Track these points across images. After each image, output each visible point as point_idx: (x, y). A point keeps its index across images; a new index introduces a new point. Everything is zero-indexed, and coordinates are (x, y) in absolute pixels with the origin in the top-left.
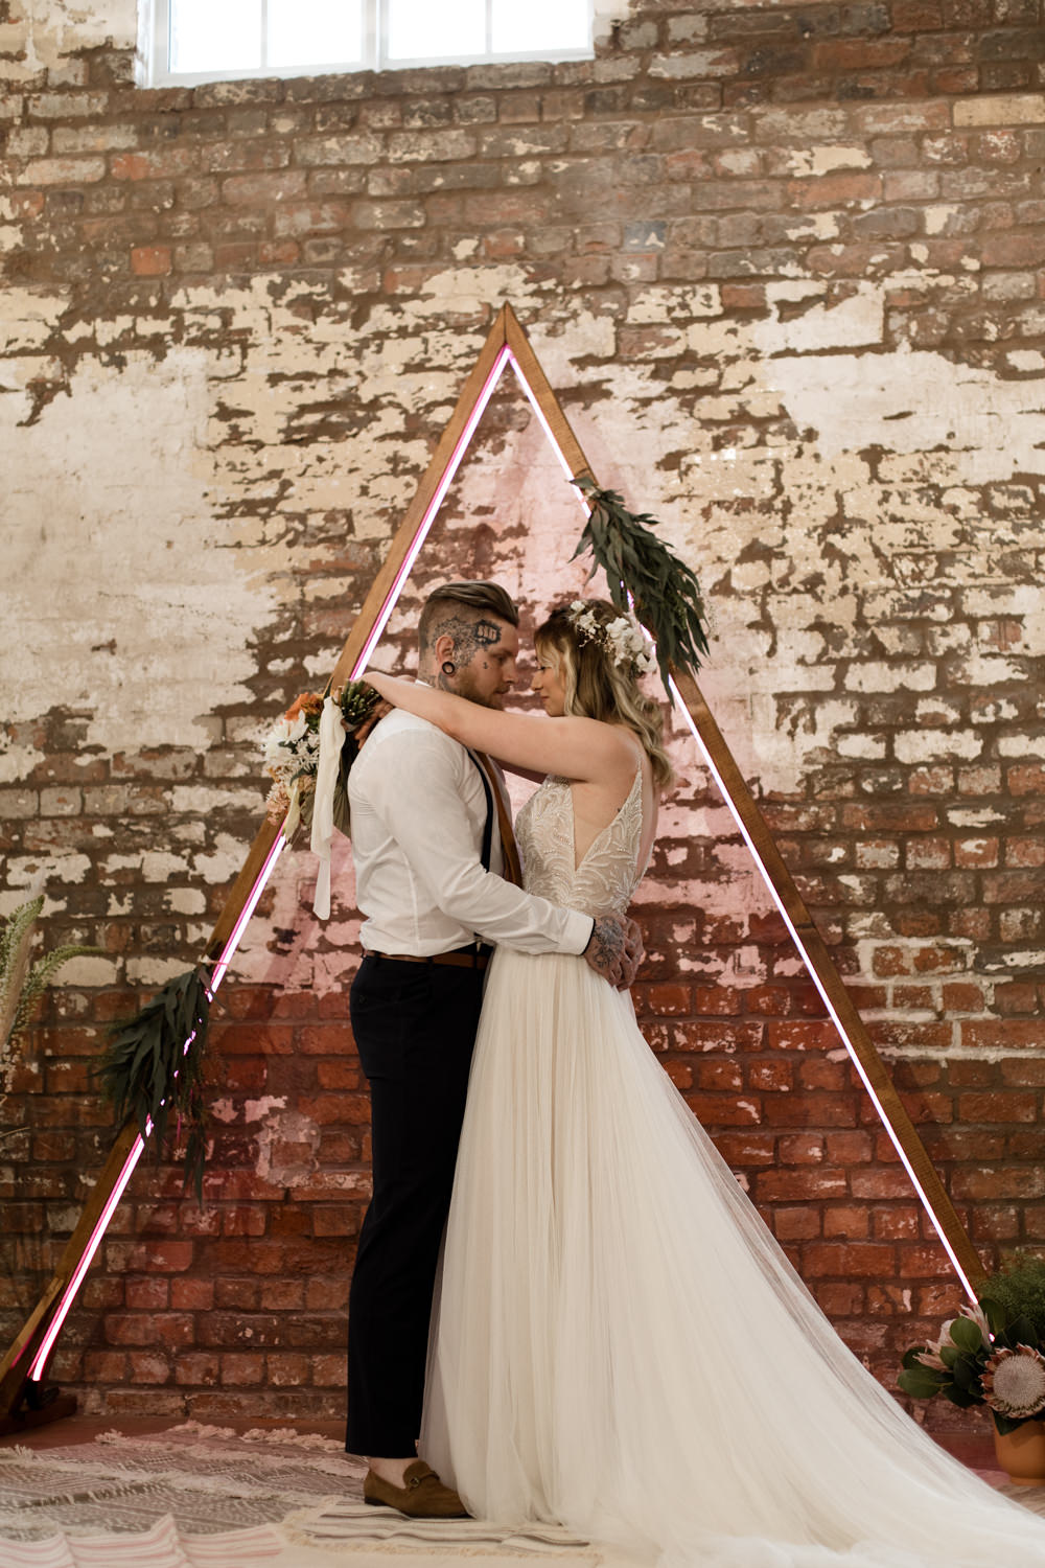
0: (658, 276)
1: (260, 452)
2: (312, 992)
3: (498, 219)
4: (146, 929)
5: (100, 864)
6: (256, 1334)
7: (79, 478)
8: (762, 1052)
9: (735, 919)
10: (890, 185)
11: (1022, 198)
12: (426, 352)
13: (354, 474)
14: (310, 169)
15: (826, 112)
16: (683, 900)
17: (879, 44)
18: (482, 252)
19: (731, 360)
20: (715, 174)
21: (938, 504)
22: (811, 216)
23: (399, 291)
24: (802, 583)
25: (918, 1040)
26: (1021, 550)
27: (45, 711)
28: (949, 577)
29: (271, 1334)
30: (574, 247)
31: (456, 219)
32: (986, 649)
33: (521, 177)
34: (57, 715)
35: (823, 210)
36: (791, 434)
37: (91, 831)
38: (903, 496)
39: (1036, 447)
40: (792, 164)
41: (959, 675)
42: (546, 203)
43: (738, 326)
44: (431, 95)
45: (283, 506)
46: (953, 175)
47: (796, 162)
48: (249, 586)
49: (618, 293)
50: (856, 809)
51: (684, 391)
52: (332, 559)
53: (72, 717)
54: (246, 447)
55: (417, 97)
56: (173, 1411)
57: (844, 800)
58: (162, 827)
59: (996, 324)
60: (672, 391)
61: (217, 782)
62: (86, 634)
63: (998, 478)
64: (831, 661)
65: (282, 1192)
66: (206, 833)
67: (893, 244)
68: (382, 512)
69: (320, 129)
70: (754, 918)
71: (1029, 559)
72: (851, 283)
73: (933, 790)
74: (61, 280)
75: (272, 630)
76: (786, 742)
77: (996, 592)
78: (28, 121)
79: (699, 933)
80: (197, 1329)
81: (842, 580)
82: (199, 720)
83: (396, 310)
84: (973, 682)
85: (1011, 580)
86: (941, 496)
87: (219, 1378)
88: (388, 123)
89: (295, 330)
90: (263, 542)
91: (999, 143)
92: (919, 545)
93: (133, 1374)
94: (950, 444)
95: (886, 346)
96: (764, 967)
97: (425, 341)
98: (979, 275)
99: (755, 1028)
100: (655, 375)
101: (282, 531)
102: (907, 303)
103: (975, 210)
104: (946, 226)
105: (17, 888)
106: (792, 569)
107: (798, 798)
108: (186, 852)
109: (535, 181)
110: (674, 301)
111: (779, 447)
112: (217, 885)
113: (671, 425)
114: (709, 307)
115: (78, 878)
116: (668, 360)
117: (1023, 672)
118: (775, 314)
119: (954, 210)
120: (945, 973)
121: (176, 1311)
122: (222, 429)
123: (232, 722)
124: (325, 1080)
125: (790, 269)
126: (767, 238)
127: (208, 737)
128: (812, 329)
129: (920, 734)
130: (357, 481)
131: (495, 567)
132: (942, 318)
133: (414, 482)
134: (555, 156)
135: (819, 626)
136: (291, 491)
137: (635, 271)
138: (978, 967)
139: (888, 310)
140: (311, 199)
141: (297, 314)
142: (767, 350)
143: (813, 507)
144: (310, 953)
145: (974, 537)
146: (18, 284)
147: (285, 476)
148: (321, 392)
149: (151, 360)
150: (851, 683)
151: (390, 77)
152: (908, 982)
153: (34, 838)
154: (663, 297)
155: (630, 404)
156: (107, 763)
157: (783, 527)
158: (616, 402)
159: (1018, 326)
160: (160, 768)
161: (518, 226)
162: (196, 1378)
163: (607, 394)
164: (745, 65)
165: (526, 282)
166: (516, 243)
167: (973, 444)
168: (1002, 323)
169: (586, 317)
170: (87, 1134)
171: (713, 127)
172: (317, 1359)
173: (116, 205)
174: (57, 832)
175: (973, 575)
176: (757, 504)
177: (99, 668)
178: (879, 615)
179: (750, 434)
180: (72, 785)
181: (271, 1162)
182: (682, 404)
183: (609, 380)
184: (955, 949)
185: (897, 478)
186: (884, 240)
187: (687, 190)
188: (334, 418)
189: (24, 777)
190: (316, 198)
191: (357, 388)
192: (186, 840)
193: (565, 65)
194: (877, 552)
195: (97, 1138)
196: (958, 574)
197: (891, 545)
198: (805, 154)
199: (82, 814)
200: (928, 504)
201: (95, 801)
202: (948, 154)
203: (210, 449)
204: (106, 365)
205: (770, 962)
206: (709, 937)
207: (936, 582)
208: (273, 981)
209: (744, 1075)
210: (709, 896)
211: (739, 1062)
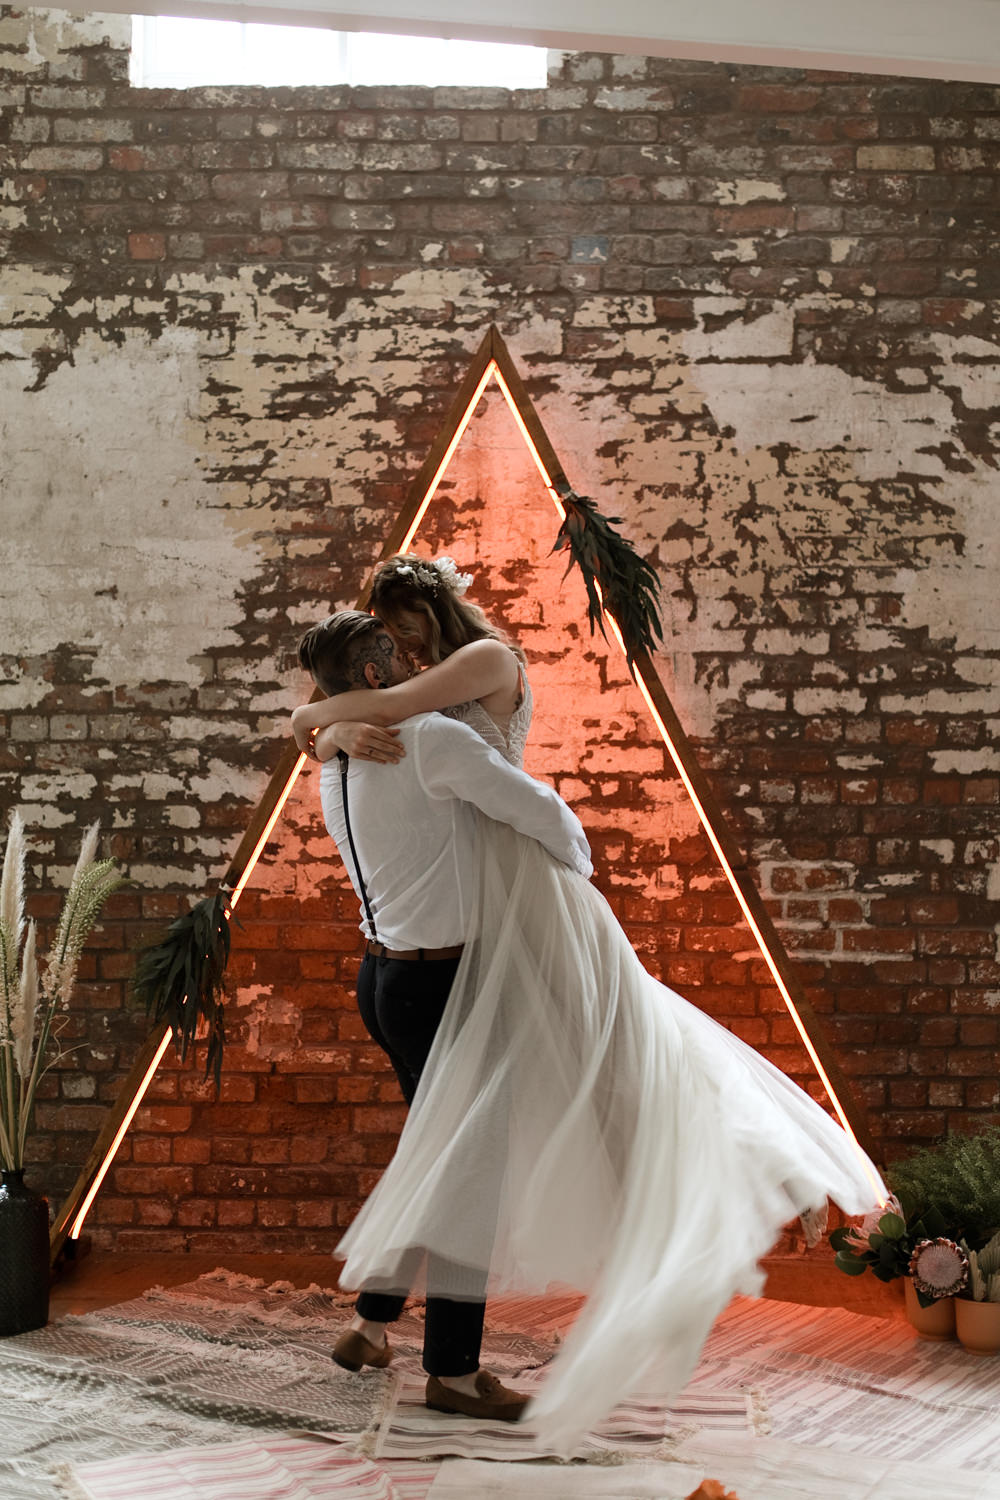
0: (601, 286)
1: (246, 425)
2: (294, 897)
3: (460, 226)
4: (147, 840)
5: (106, 783)
6: (248, 1184)
7: (82, 441)
8: (678, 953)
9: (658, 842)
10: (801, 218)
11: (912, 237)
12: (396, 342)
13: (331, 448)
14: (292, 171)
15: (748, 149)
16: (614, 825)
17: (796, 91)
18: (446, 256)
19: (662, 363)
20: (651, 198)
21: (835, 497)
22: (733, 241)
23: (372, 287)
24: (718, 559)
25: (807, 945)
26: (902, 538)
27: (54, 648)
28: (842, 558)
29: (261, 1183)
30: (527, 256)
31: (424, 224)
32: (871, 621)
33: (481, 191)
34: (65, 651)
35: (745, 236)
36: (712, 430)
37: (97, 755)
38: (806, 489)
39: (918, 451)
40: (718, 193)
41: (849, 642)
42: (503, 215)
43: (669, 334)
44: (401, 112)
45: (267, 473)
46: (854, 211)
47: (723, 192)
48: (238, 544)
49: (565, 299)
50: (761, 753)
51: (622, 389)
52: (311, 521)
53: (78, 653)
54: (234, 419)
55: (388, 112)
56: (176, 1247)
57: (752, 744)
58: (161, 752)
59: (888, 344)
60: (611, 389)
61: (209, 714)
62: (89, 581)
63: (885, 476)
64: (742, 627)
65: (270, 1066)
66: (200, 758)
67: (803, 269)
68: (356, 483)
69: (301, 135)
70: (673, 841)
71: (909, 546)
72: (767, 301)
73: (824, 738)
74: (65, 259)
75: (258, 583)
76: (703, 694)
77: (882, 573)
78: (31, 111)
79: (628, 853)
80: (195, 1180)
81: (752, 557)
82: (193, 659)
83: (369, 303)
84: (860, 649)
85: (893, 563)
86: (837, 489)
87: (215, 1221)
88: (362, 133)
89: (278, 317)
90: (249, 504)
91: (895, 186)
92: (818, 531)
93: (141, 1217)
94: (847, 445)
95: (794, 358)
96: (682, 882)
97: (395, 333)
98: (874, 301)
99: (673, 933)
100: (596, 374)
101: (267, 495)
102: (813, 322)
103: (873, 244)
104: (848, 256)
105: (30, 802)
106: (710, 547)
107: (712, 742)
108: (182, 774)
109: (492, 194)
110: (614, 309)
111: (703, 441)
112: (210, 804)
113: (609, 418)
114: (645, 315)
115: (85, 794)
116: (607, 360)
117: (901, 641)
118: (701, 325)
119: (855, 242)
120: (830, 890)
121: (178, 1165)
122: (211, 403)
123: (223, 662)
124: (306, 972)
125: (715, 287)
126: (696, 258)
127: (201, 675)
128: (733, 340)
129: (815, 690)
130: (333, 454)
131: (454, 535)
132: (842, 336)
133: (385, 457)
134: (510, 173)
135: (732, 596)
136: (275, 460)
137: (581, 280)
138: (859, 886)
139: (798, 326)
140: (293, 198)
141: (279, 302)
142: (694, 356)
143: (730, 494)
144: (293, 864)
145: (864, 525)
146: (24, 261)
147: (269, 446)
148: (302, 374)
149: (148, 337)
150: (758, 646)
151: (363, 91)
152: (799, 897)
153: (44, 759)
154: (605, 305)
155: (574, 398)
156: (111, 693)
157: (704, 510)
158: (563, 395)
159: (906, 346)
160: (157, 701)
161: (480, 235)
162: (195, 1221)
163: (555, 388)
164: (679, 102)
165: (485, 284)
166: (477, 249)
167: (866, 446)
168: (892, 342)
169: (538, 318)
170: (96, 1015)
171: (650, 156)
172: (301, 1204)
173: (115, 193)
174: (66, 754)
175: (862, 558)
176: (682, 489)
177: (102, 610)
178: (783, 589)
179: (677, 430)
180: (79, 713)
181: (259, 1040)
182: (620, 400)
183: (557, 376)
184: (839, 871)
185: (801, 472)
186: (795, 265)
187: (626, 211)
188: (313, 398)
189: (34, 705)
190: (298, 198)
191: (334, 372)
192: (182, 764)
193: (521, 92)
194: (782, 535)
195: (106, 1019)
196: (850, 558)
197: (795, 530)
198: (730, 185)
199: (88, 739)
200: (826, 496)
201: (99, 729)
202: (850, 194)
203: (201, 419)
204: (105, 339)
205: (687, 879)
206: (636, 856)
207: (831, 562)
208: (260, 887)
209: (663, 972)
210: (636, 822)
211: (658, 961)
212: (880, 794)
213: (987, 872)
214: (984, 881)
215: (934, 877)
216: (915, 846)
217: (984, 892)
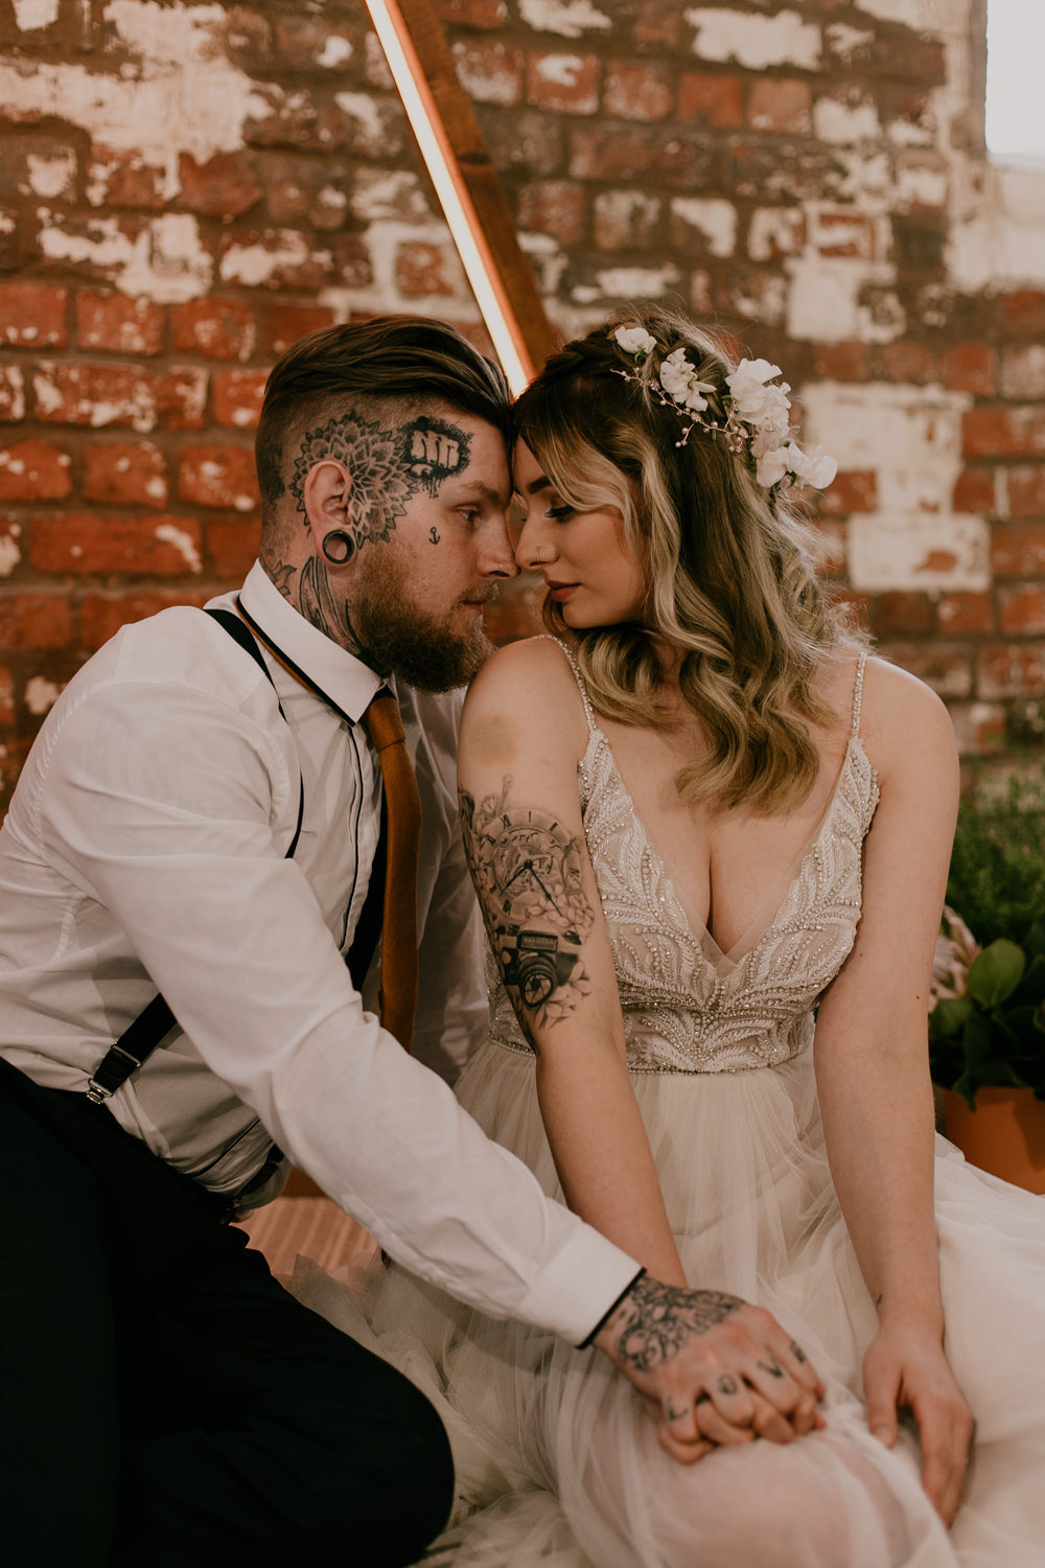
8: (204, 430)
9: (152, 158)
16: (48, 107)
70: (186, 159)
79: (82, 180)
96: (206, 260)
99: (189, 381)
138: (566, 291)
205: (217, 253)
206: (100, 188)
209: (171, 475)
210: (100, 104)
211: (160, 449)
212: (602, 92)
213: (788, 277)
214: (785, 296)
215: (700, 282)
216: (665, 212)
217: (782, 322)
